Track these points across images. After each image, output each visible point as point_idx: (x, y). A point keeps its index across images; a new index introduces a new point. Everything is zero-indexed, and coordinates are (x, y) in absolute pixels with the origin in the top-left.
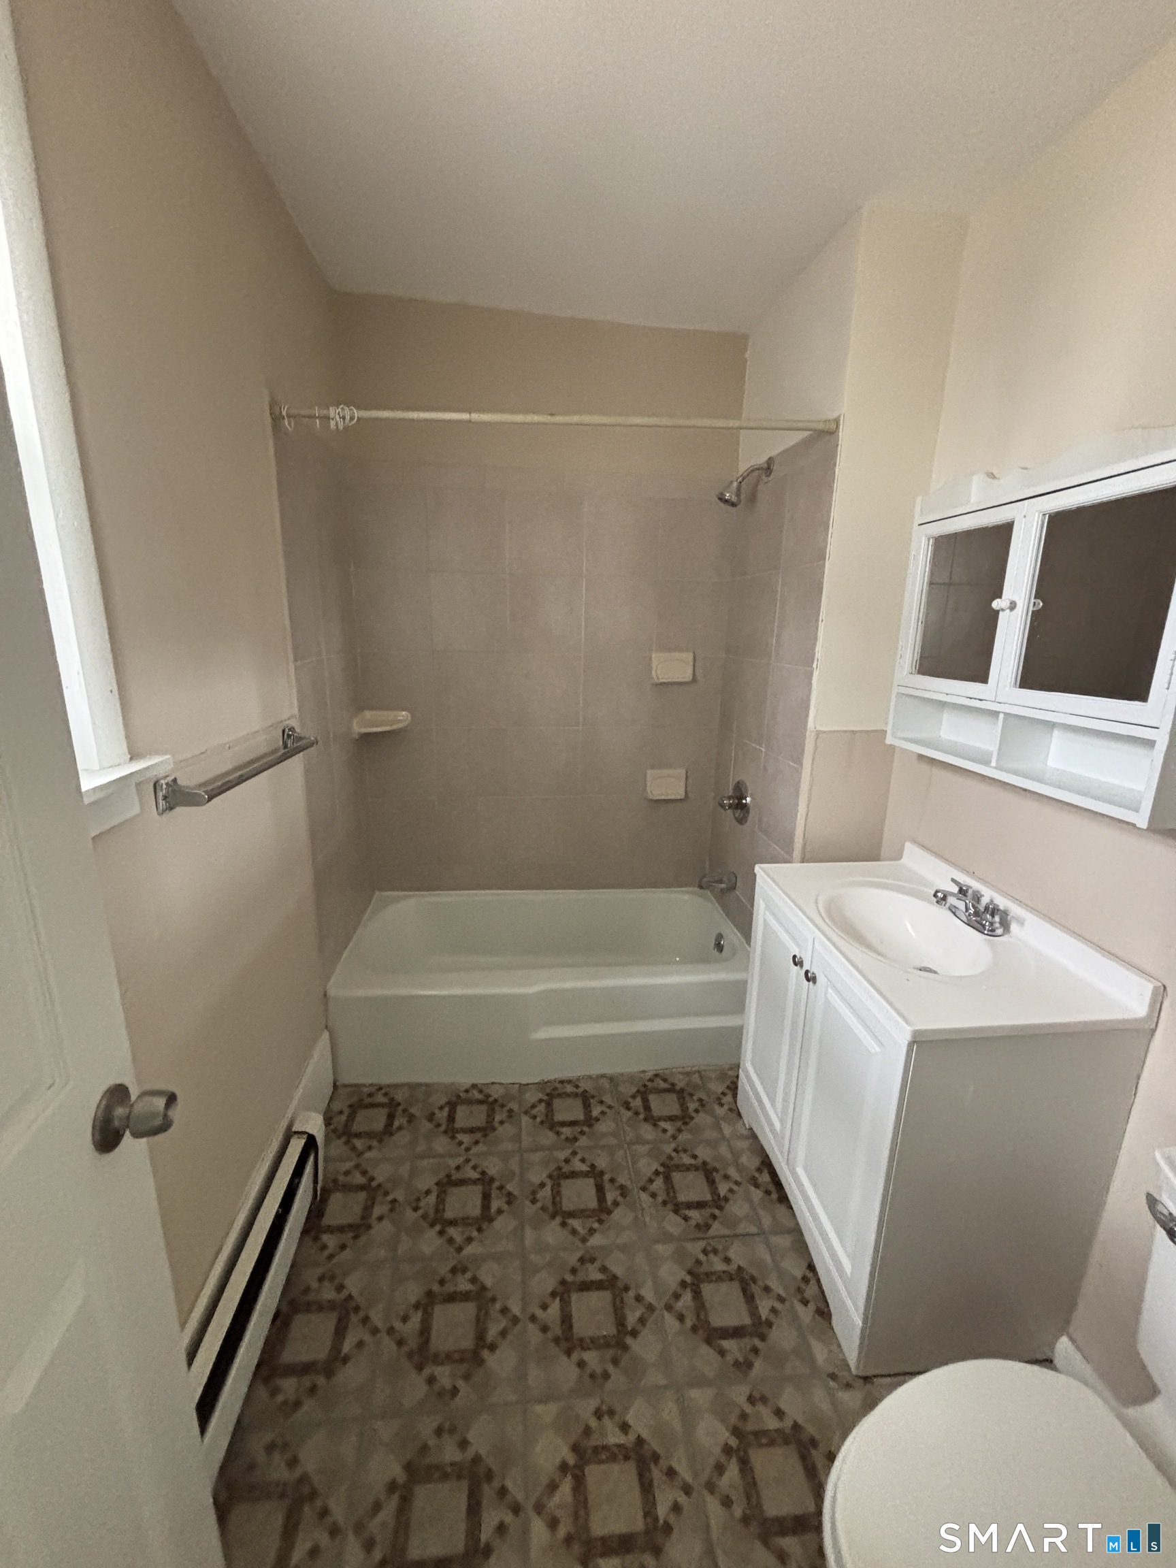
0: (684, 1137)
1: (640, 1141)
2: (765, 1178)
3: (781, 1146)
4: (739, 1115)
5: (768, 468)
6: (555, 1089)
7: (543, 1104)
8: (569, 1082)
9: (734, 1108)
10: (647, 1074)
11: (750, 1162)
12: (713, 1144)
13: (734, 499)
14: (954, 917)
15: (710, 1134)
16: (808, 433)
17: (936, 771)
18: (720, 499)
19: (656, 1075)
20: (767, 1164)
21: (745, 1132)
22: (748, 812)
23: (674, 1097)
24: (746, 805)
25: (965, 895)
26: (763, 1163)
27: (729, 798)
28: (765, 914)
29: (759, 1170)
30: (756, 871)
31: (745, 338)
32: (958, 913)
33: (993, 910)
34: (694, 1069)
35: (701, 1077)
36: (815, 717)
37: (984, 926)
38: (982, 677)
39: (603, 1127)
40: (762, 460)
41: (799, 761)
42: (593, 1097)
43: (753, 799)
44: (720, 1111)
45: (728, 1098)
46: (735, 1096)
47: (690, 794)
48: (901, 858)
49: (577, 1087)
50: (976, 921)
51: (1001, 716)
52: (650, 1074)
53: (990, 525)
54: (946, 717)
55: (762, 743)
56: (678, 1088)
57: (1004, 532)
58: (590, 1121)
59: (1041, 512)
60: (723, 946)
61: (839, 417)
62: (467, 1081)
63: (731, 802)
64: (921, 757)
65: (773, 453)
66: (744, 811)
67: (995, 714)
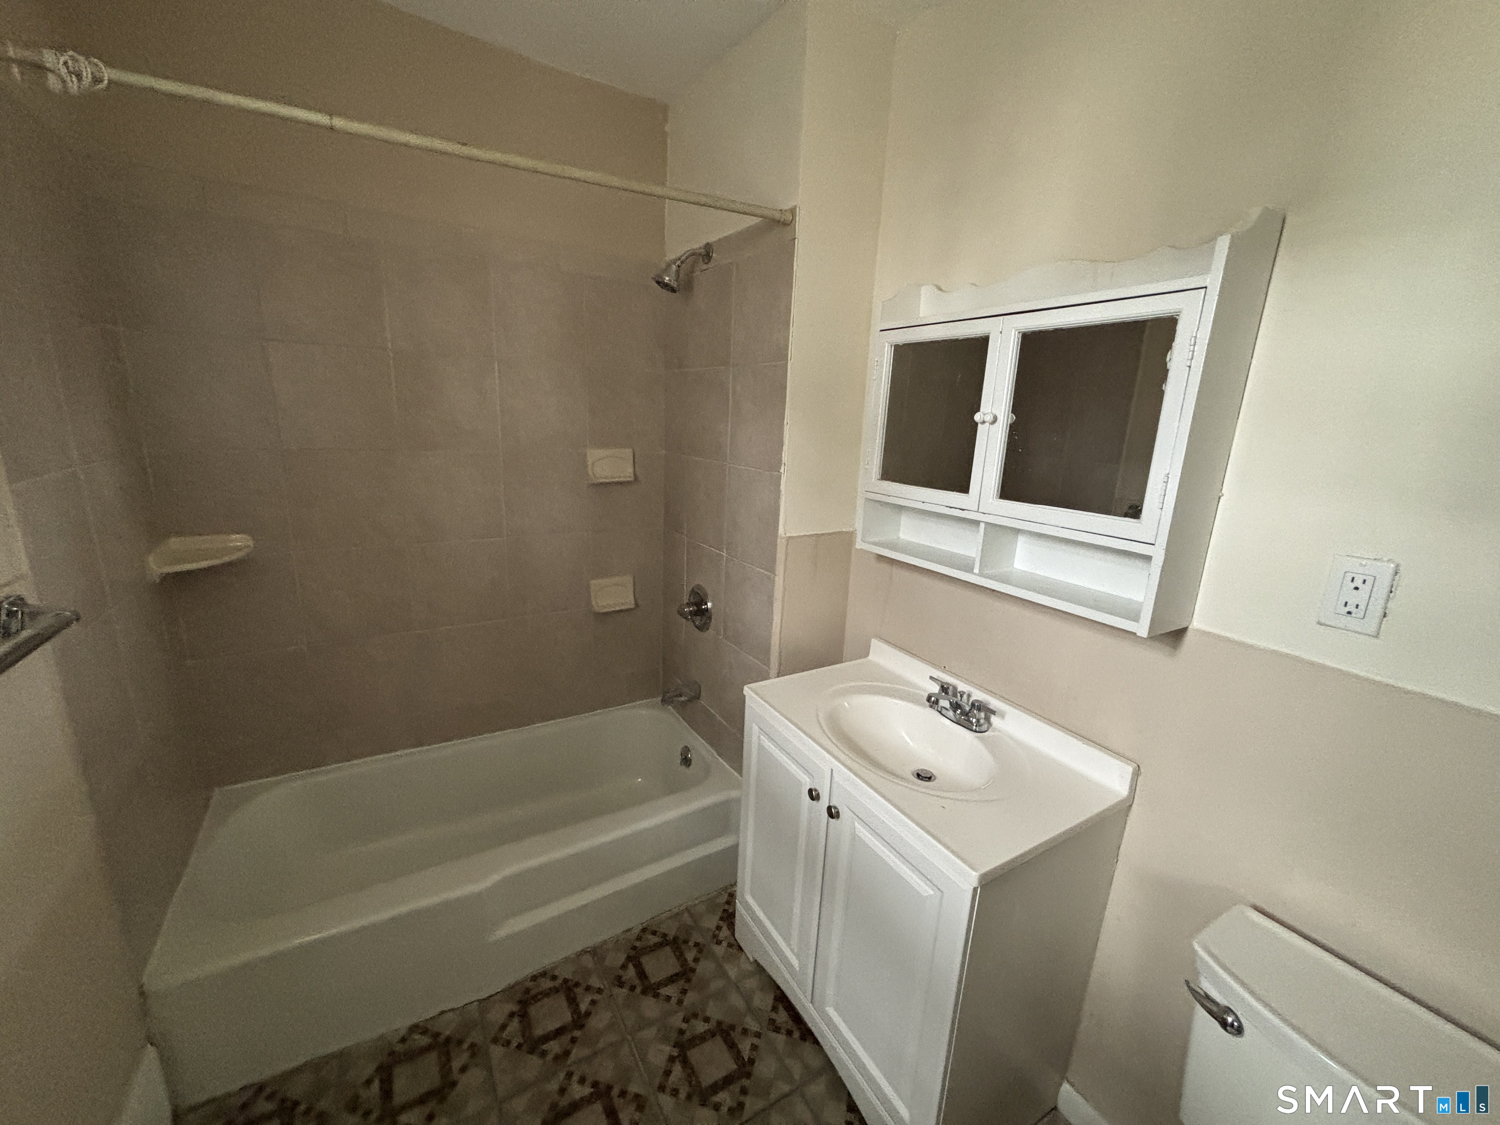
0: (691, 998)
1: (644, 1023)
2: (782, 1017)
3: (800, 984)
4: (740, 949)
5: (706, 254)
6: (527, 991)
7: (516, 1020)
8: (544, 974)
9: (732, 941)
10: (633, 932)
11: (763, 1001)
12: (721, 995)
13: (674, 284)
14: (941, 716)
15: (716, 985)
16: (756, 220)
17: (897, 572)
18: (658, 283)
19: (644, 930)
20: (782, 999)
21: (750, 968)
22: (710, 618)
23: (668, 949)
24: (707, 610)
25: (947, 693)
26: (776, 999)
27: (689, 605)
28: (759, 739)
29: (774, 1009)
30: (744, 692)
31: (665, 109)
32: (944, 712)
33: (979, 706)
34: (681, 908)
35: (691, 915)
36: (785, 523)
37: (971, 722)
38: (964, 488)
39: (599, 1021)
40: (697, 244)
41: (772, 569)
42: (577, 985)
43: (714, 605)
44: (720, 950)
45: (725, 933)
46: (731, 926)
47: (640, 602)
48: (867, 654)
49: (554, 978)
50: (964, 719)
51: (982, 525)
52: (636, 931)
53: (961, 338)
54: (905, 520)
55: (723, 548)
56: (670, 937)
57: (980, 345)
58: (580, 1021)
59: (1016, 330)
60: (690, 760)
61: (796, 206)
62: (402, 1024)
63: (691, 609)
64: (880, 558)
65: (712, 238)
66: (704, 619)
67: (977, 523)
